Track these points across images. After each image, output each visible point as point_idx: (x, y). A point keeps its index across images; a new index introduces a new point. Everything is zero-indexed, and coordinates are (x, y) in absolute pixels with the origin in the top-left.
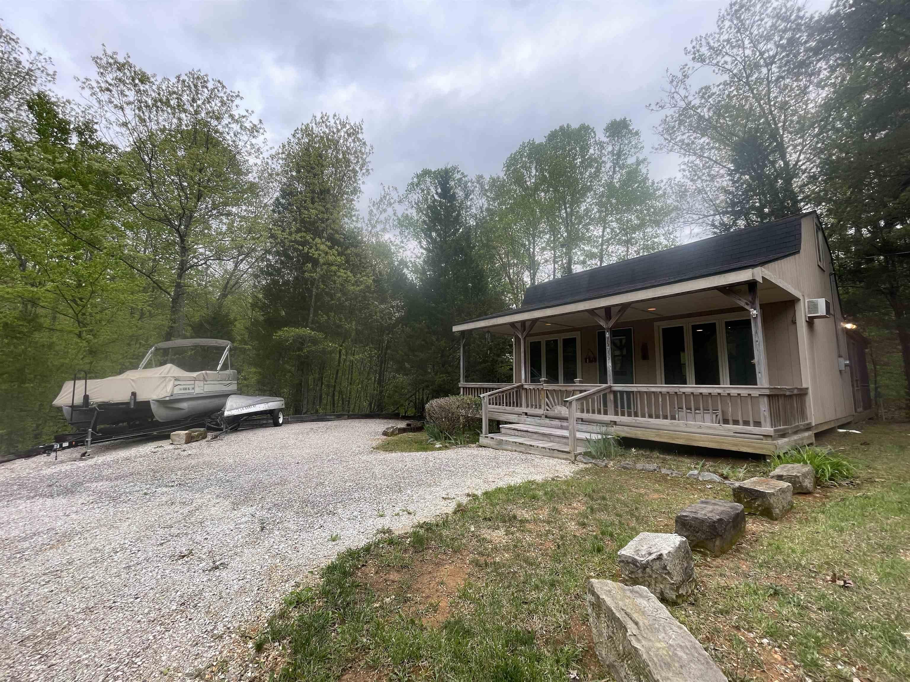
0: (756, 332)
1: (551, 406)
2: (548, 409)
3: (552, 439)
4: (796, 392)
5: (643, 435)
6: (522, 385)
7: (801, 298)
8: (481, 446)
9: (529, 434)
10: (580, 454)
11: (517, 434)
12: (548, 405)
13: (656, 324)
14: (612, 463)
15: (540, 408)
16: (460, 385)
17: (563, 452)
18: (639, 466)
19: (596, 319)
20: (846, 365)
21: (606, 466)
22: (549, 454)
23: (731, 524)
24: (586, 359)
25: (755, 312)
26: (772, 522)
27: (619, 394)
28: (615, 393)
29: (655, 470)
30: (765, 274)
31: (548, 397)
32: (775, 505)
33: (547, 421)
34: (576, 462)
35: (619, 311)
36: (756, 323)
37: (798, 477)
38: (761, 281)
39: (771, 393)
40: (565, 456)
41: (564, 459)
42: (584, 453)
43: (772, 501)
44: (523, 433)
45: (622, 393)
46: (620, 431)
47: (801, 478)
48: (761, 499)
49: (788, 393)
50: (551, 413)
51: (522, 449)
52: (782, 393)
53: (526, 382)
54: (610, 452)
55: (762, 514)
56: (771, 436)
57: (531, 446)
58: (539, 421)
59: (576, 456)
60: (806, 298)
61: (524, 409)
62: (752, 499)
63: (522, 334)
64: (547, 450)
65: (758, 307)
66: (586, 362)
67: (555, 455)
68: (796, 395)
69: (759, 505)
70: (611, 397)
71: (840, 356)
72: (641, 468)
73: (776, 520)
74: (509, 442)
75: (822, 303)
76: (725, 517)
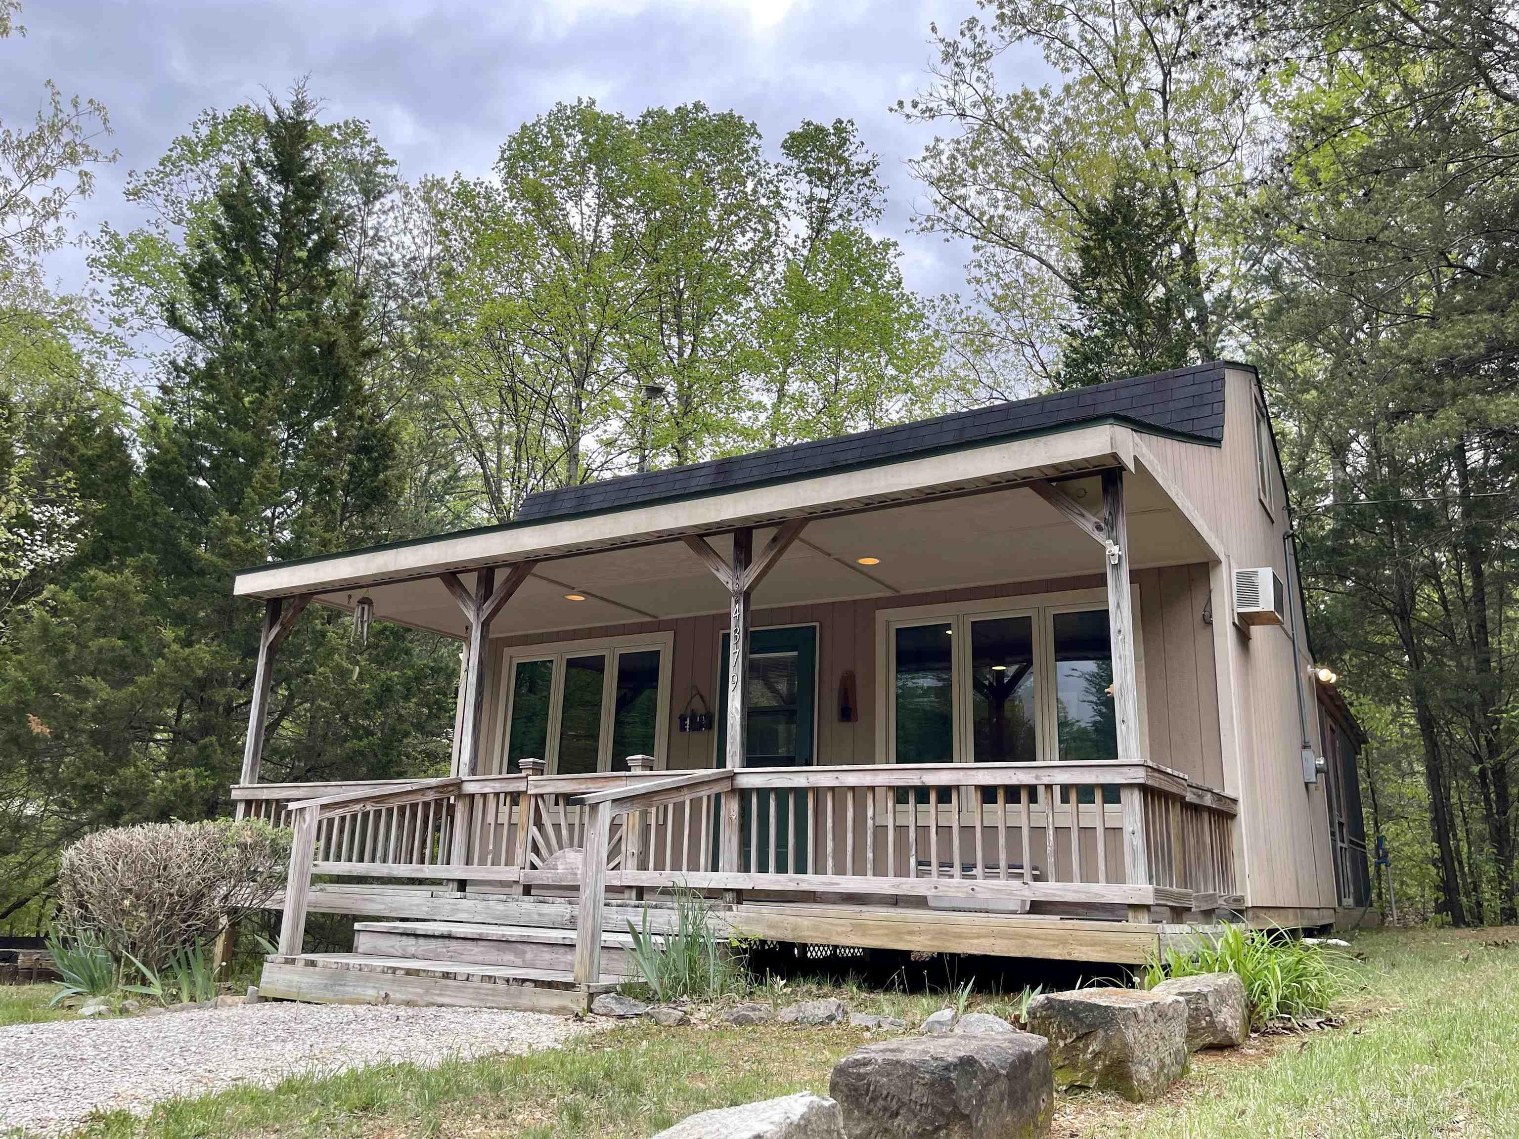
0: (1118, 606)
1: (544, 851)
2: (537, 862)
3: (529, 956)
4: (1208, 801)
5: (816, 928)
6: (459, 784)
7: (1222, 558)
8: (266, 999)
9: (453, 944)
10: (608, 990)
11: (412, 950)
12: (536, 850)
13: (881, 616)
14: (704, 1012)
15: (509, 862)
16: (235, 794)
17: (550, 985)
18: (787, 1013)
19: (710, 566)
20: (1318, 771)
21: (683, 1022)
22: (504, 1000)
23: (1003, 1085)
24: (683, 719)
25: (1115, 549)
26: (1129, 1104)
27: (754, 800)
28: (744, 795)
29: (831, 1018)
30: (1143, 455)
31: (539, 824)
32: (1138, 1053)
33: (528, 905)
34: (590, 1017)
35: (774, 540)
36: (1118, 579)
37: (1205, 997)
38: (1131, 466)
39: (1150, 782)
40: (555, 999)
41: (551, 1012)
42: (624, 986)
43: (1130, 1039)
44: (433, 944)
45: (763, 793)
46: (748, 921)
47: (1211, 1000)
48: (1101, 1033)
49: (1190, 797)
50: (542, 876)
51: (413, 990)
52: (1174, 789)
53: (473, 771)
54: (704, 978)
55: (1103, 1086)
56: (1147, 907)
57: (446, 975)
58: (501, 907)
59: (591, 996)
60: (1233, 564)
61: (457, 870)
62: (1079, 1038)
63: (479, 609)
64: (502, 986)
65: (1123, 539)
66: (683, 729)
67: (525, 1002)
68: (1209, 809)
69: (1096, 1055)
70: (731, 809)
71: (1305, 746)
72: (792, 1017)
73: (1141, 1100)
74: (372, 969)
75: (1265, 578)
76: (986, 1060)
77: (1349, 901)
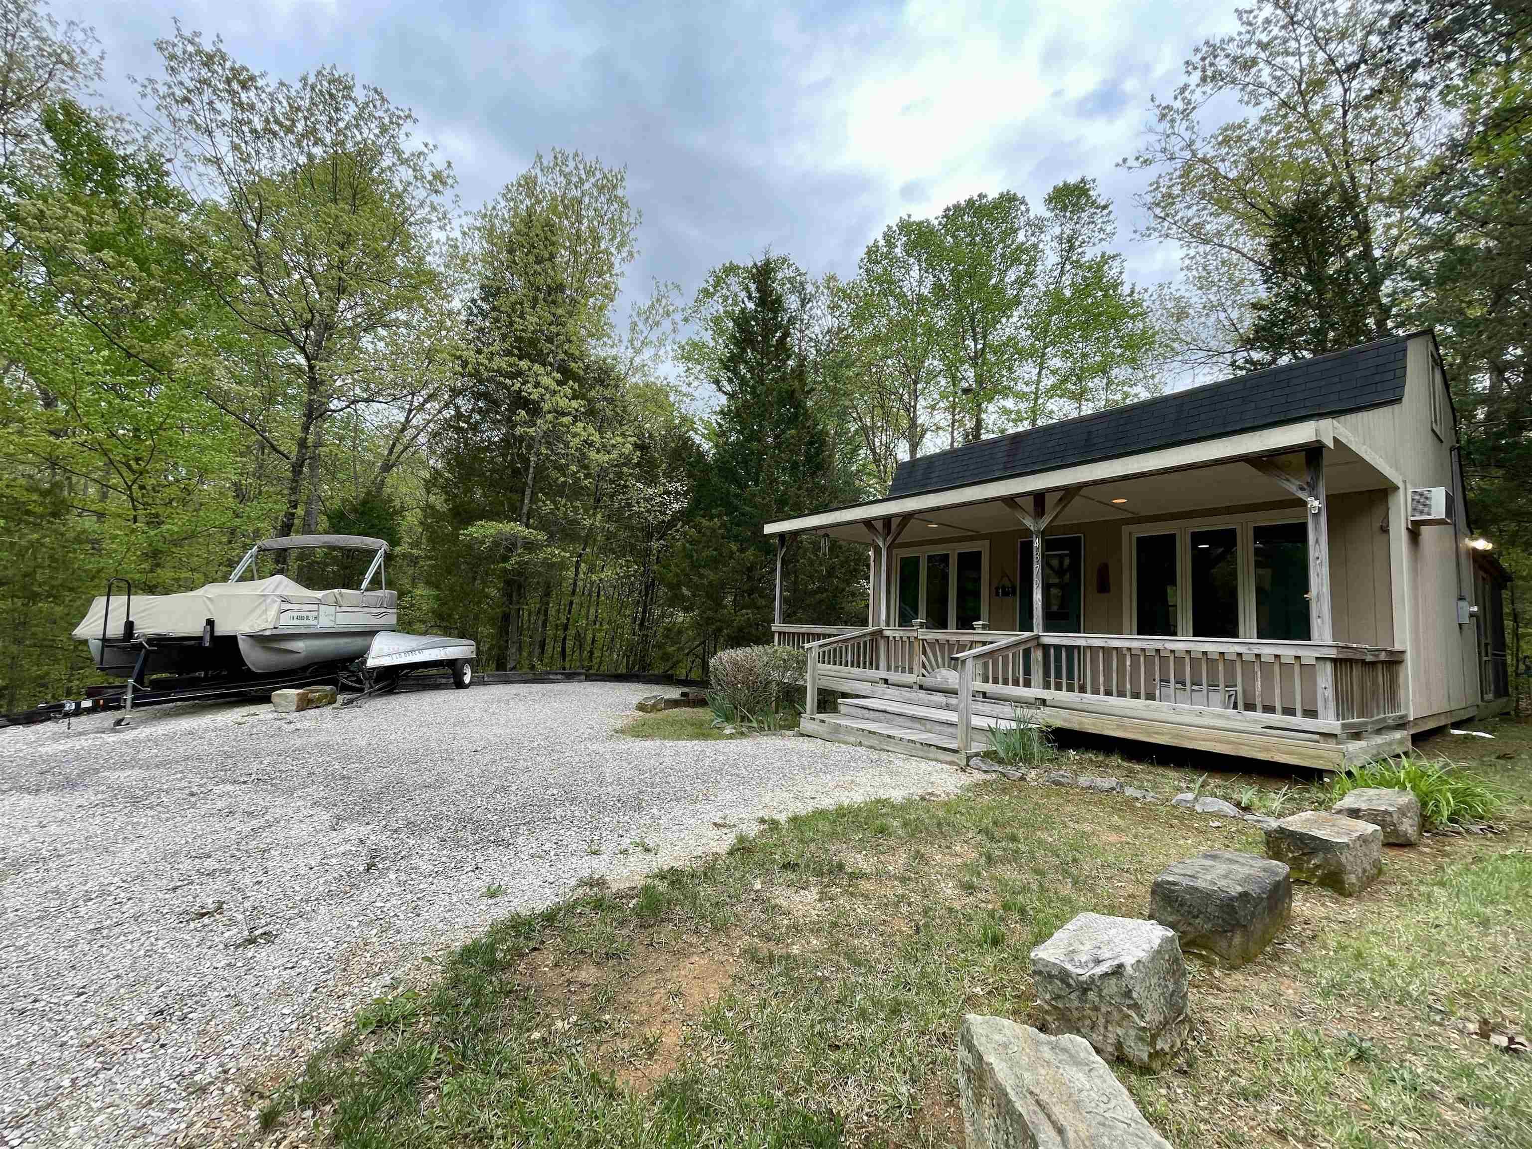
0: (1317, 541)
1: (929, 668)
2: (925, 673)
3: (928, 726)
4: (1383, 657)
5: (1094, 725)
6: (881, 631)
7: (1400, 485)
8: (802, 735)
9: (888, 716)
10: (977, 755)
11: (867, 716)
12: (924, 667)
13: (1126, 529)
14: (1033, 774)
15: (911, 672)
16: (773, 629)
17: (945, 749)
18: (1084, 780)
19: (1019, 515)
20: (1472, 615)
21: (1022, 779)
22: (921, 754)
23: (1265, 904)
24: (997, 589)
25: (1316, 503)
26: (1342, 899)
27: (1052, 651)
28: (1046, 648)
29: (1113, 789)
30: (1340, 434)
31: (925, 653)
32: (1349, 868)
33: (922, 695)
34: (968, 770)
35: (1060, 500)
36: (1316, 524)
37: (1390, 814)
38: (1331, 445)
39: (1341, 656)
40: (949, 757)
41: (946, 763)
42: (985, 753)
43: (1344, 860)
44: (877, 714)
45: (1058, 648)
46: (1050, 716)
47: (1395, 816)
48: (1321, 855)
49: (1369, 658)
50: (928, 681)
51: (873, 741)
52: (1357, 657)
53: (888, 624)
54: (1032, 754)
55: (1322, 883)
56: (1336, 736)
57: (889, 737)
58: (908, 695)
59: (968, 758)
60: (1409, 486)
61: (882, 673)
62: (1304, 854)
63: (885, 540)
64: (918, 746)
65: (1323, 496)
66: (997, 594)
67: (931, 755)
68: (1383, 662)
69: (1317, 867)
70: (1037, 656)
71: (1461, 598)
72: (1088, 784)
73: (1350, 895)
74: (852, 728)
75: (1438, 497)
76: (1253, 889)
77: (1490, 696)
